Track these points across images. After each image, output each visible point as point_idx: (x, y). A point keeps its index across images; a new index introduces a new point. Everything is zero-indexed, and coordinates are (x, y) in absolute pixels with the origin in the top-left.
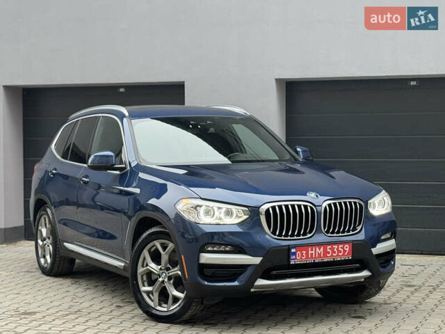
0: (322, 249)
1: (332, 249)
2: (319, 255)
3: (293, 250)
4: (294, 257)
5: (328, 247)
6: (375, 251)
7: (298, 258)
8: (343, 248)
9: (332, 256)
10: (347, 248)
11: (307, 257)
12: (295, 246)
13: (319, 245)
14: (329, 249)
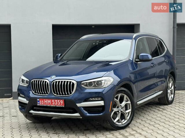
0: (50, 101)
1: (55, 101)
2: (49, 103)
3: (38, 100)
4: (39, 103)
5: (53, 100)
6: (78, 105)
7: (41, 103)
8: (60, 101)
9: (55, 104)
10: (62, 102)
11: (44, 103)
12: (39, 98)
13: (49, 99)
14: (53, 101)
